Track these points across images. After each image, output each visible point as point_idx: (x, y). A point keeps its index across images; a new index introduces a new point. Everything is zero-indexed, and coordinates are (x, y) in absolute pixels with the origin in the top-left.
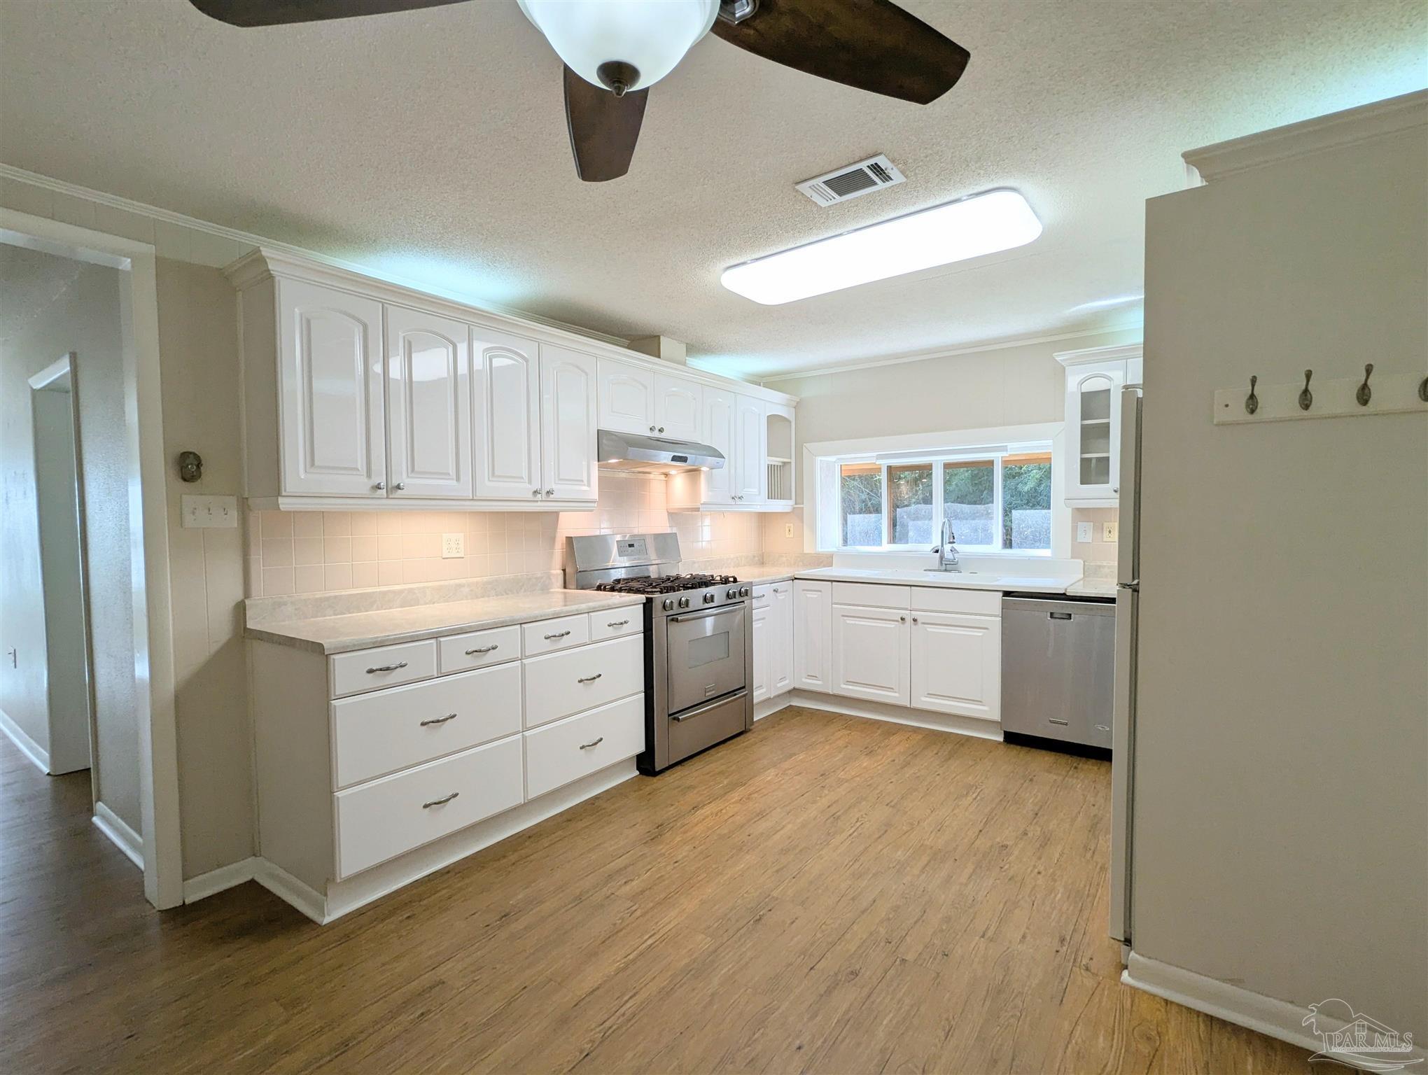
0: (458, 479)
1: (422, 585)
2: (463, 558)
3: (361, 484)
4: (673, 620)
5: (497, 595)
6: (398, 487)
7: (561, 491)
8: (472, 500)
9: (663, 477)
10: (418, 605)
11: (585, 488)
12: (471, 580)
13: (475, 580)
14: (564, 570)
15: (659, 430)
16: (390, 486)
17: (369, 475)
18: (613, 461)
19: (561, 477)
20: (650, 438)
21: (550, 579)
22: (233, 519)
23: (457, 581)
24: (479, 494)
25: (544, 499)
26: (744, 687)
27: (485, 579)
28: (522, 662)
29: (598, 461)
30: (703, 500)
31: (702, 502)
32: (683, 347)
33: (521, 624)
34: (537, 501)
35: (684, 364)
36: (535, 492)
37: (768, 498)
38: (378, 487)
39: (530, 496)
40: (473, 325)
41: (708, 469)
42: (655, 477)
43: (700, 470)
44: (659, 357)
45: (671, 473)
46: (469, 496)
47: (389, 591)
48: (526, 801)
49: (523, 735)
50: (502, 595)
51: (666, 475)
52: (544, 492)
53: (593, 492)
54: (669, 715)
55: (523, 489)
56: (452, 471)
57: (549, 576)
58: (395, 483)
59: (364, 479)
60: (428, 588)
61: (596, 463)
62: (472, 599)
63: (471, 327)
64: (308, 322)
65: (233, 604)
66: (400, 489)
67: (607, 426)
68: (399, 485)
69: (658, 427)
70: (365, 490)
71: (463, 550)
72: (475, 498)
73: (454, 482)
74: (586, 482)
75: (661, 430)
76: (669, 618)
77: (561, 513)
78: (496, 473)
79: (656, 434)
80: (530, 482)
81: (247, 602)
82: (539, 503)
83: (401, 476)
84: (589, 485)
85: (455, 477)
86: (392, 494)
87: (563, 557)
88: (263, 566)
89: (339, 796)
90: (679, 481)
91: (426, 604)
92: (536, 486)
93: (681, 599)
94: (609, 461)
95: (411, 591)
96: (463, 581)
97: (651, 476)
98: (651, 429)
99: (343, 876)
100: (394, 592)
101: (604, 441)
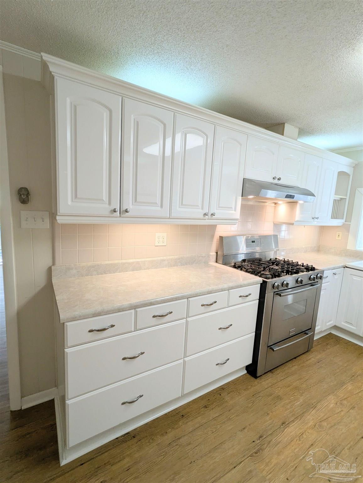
0: (162, 206)
1: (143, 260)
2: (165, 246)
3: (105, 209)
4: (277, 294)
5: (182, 265)
6: (126, 211)
7: (219, 213)
8: (169, 218)
9: (273, 205)
10: (140, 270)
11: (233, 212)
12: (168, 257)
13: (171, 257)
14: (217, 253)
15: (278, 179)
16: (121, 210)
17: (110, 203)
18: (251, 197)
19: (220, 206)
20: (272, 183)
21: (209, 257)
22: (47, 224)
23: (162, 258)
24: (173, 215)
25: (209, 218)
26: (311, 329)
27: (176, 257)
28: (186, 320)
29: (242, 196)
30: (297, 219)
31: (296, 220)
32: (297, 130)
33: (187, 298)
34: (205, 219)
35: (297, 140)
36: (205, 214)
37: (331, 218)
38: (115, 211)
39: (202, 216)
40: (176, 113)
41: (303, 202)
42: (269, 205)
43: (298, 203)
44: (283, 135)
45: (278, 203)
46: (167, 217)
47: (126, 263)
48: (183, 395)
49: (184, 360)
50: (184, 265)
51: (276, 203)
52: (210, 215)
53: (237, 214)
54: (268, 347)
55: (198, 213)
56: (159, 202)
57: (209, 256)
58: (124, 209)
59: (107, 206)
60: (146, 261)
61: (241, 197)
62: (168, 267)
63: (176, 114)
64: (75, 107)
65: (47, 267)
66: (127, 212)
67: (249, 176)
68: (127, 209)
69: (278, 177)
70: (107, 213)
71: (166, 242)
72: (170, 217)
73: (159, 208)
74: (233, 209)
75: (279, 179)
76: (275, 293)
77: (217, 225)
78: (184, 203)
79: (276, 181)
80: (202, 209)
81: (53, 268)
82: (207, 221)
83: (128, 204)
84: (235, 210)
85: (160, 205)
86: (123, 215)
87: (217, 247)
88: (62, 249)
89: (69, 403)
90: (283, 208)
91: (145, 269)
92: (206, 211)
93: (283, 282)
94: (248, 197)
95: (138, 263)
96: (165, 258)
97: (267, 204)
98: (273, 178)
99: (70, 446)
100: (129, 263)
101: (247, 185)
